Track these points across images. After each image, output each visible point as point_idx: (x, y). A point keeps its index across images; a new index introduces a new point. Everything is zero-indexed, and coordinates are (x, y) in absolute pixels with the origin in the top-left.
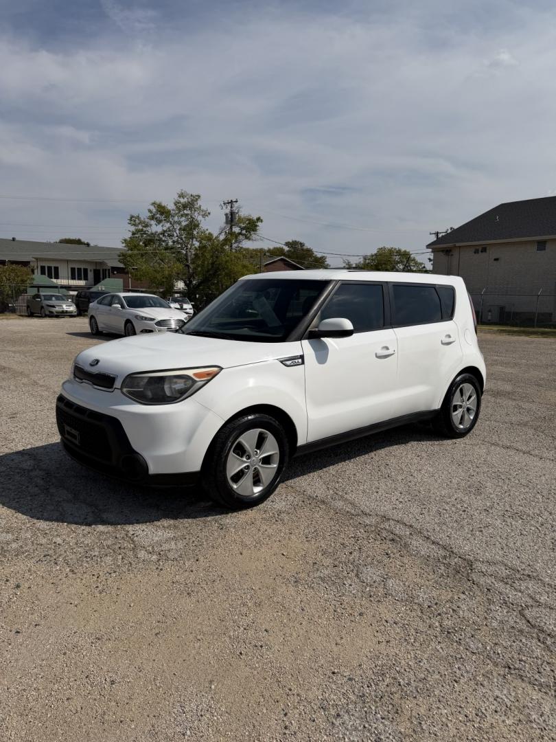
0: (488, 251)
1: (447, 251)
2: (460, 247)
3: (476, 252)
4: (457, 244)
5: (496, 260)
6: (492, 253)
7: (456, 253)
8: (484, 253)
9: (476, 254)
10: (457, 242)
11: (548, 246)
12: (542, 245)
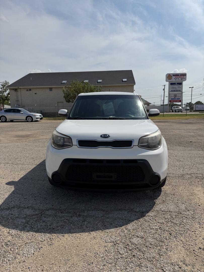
0: (32, 90)
1: (15, 90)
2: (20, 88)
3: (27, 90)
4: (20, 87)
5: (36, 94)
6: (34, 91)
7: (19, 90)
8: (30, 91)
9: (27, 92)
10: (19, 86)
11: (53, 90)
12: (51, 89)
